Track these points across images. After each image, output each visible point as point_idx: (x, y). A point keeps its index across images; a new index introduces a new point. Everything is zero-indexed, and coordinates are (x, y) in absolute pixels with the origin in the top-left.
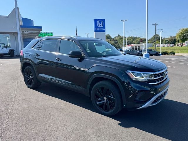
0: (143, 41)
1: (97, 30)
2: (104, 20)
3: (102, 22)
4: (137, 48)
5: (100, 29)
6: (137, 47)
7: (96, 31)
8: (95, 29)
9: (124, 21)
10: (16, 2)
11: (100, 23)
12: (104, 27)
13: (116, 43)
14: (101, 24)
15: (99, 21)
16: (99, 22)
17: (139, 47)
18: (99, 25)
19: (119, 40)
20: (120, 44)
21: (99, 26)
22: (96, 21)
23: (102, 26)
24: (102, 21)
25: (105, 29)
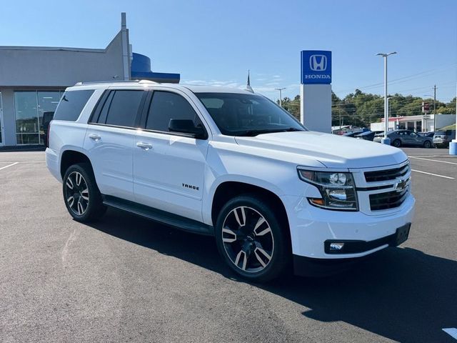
0: (432, 106)
1: (308, 79)
2: (328, 54)
3: (323, 58)
4: (415, 126)
5: (318, 76)
6: (412, 124)
7: (305, 82)
8: (304, 77)
9: (386, 56)
10: (124, 15)
11: (319, 62)
12: (329, 71)
13: (351, 113)
14: (321, 65)
15: (314, 56)
16: (314, 58)
17: (419, 123)
18: (316, 65)
19: (360, 104)
20: (361, 115)
21: (315, 69)
22: (306, 55)
23: (322, 69)
24: (323, 56)
25: (331, 76)
